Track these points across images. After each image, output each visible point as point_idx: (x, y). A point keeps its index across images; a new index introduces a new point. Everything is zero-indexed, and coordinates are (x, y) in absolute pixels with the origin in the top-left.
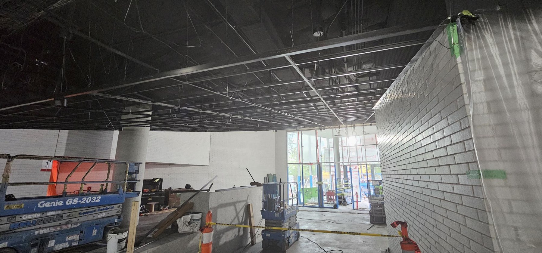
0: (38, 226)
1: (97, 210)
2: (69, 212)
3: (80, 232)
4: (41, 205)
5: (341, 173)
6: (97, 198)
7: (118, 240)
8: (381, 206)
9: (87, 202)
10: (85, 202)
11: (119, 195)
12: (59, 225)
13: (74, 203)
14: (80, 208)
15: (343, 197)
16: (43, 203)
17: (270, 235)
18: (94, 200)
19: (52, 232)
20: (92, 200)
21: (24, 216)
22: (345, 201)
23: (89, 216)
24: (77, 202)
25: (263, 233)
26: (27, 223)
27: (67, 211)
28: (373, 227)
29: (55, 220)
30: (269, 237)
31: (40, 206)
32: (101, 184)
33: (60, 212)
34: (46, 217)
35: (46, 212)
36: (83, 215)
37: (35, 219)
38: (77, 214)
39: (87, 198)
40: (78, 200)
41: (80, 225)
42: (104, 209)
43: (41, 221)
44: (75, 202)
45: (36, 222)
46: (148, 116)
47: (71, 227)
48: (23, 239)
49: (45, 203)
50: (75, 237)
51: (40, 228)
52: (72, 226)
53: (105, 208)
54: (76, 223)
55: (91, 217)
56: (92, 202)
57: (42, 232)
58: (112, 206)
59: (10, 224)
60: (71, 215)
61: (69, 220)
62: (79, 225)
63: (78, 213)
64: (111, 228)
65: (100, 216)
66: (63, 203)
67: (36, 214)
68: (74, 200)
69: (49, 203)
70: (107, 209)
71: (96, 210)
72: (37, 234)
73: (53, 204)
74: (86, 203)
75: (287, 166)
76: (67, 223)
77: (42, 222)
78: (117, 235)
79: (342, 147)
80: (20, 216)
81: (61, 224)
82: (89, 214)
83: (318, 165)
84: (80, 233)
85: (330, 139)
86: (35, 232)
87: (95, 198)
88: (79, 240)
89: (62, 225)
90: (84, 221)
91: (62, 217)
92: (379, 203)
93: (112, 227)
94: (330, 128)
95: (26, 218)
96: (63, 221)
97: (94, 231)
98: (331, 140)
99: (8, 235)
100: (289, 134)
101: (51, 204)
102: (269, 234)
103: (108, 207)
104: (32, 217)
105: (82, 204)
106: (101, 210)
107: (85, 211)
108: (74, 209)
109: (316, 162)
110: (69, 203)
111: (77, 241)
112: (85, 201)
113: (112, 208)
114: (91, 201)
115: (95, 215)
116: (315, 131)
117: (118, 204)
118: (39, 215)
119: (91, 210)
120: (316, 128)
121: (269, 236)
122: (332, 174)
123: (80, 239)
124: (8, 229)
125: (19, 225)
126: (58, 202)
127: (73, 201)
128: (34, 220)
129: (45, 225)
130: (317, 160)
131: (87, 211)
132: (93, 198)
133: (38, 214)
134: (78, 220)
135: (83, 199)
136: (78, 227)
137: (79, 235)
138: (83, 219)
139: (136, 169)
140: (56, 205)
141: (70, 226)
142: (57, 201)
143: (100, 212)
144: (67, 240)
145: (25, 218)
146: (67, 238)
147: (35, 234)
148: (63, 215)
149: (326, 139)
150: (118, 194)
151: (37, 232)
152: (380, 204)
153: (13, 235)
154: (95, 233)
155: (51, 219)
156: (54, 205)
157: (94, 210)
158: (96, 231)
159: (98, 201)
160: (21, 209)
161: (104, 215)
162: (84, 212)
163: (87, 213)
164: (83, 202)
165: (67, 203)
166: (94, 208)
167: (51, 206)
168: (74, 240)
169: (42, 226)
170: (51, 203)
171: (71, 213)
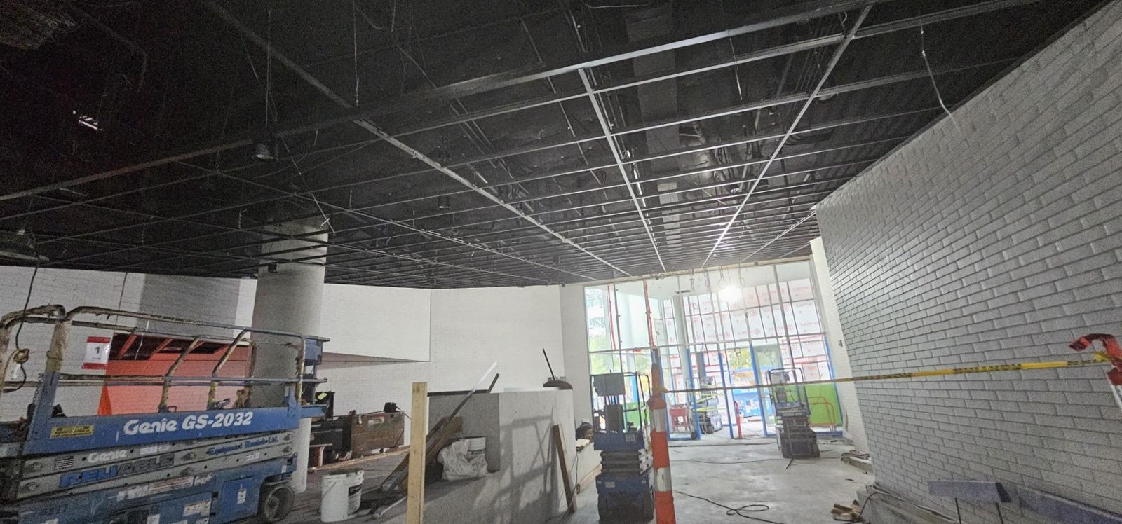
0: (120, 482)
1: (244, 446)
2: (186, 448)
3: (211, 495)
4: (131, 428)
5: (694, 369)
6: (246, 416)
7: (350, 488)
8: (802, 421)
9: (226, 424)
10: (220, 425)
11: (289, 409)
12: (168, 479)
13: (198, 427)
14: (210, 438)
15: (706, 417)
16: (137, 424)
17: (616, 484)
18: (240, 419)
19: (154, 495)
20: (235, 420)
21: (91, 455)
22: (710, 425)
23: (229, 457)
24: (204, 423)
25: (600, 482)
26: (97, 474)
27: (182, 446)
28: (793, 463)
29: (160, 467)
30: (612, 489)
31: (128, 432)
32: (239, 391)
33: (167, 448)
34: (139, 458)
35: (139, 446)
36: (215, 456)
37: (116, 462)
38: (201, 453)
39: (225, 415)
40: (208, 420)
41: (211, 479)
42: (257, 443)
43: (129, 468)
44: (201, 424)
45: (118, 470)
46: (323, 244)
47: (194, 482)
48: (93, 511)
49: (140, 424)
50: (201, 507)
51: (126, 485)
52: (197, 482)
53: (260, 439)
54: (202, 475)
55: (231, 462)
56: (236, 424)
57: (132, 493)
58: (274, 436)
59: (59, 475)
60: (192, 456)
61: (188, 468)
62: (209, 478)
63: (206, 451)
64: (273, 487)
65: (251, 458)
66: (176, 426)
67: (117, 452)
68: (200, 420)
69: (147, 425)
70: (263, 442)
71: (241, 444)
72: (122, 499)
73: (156, 427)
74: (223, 426)
75: (588, 357)
76: (184, 474)
77: (131, 470)
78: (347, 476)
79: (691, 316)
80: (83, 456)
81: (171, 476)
82: (228, 453)
83: (654, 352)
84: (213, 497)
85: (664, 302)
86: (117, 494)
87: (241, 414)
88: (212, 514)
89: (174, 478)
90: (220, 470)
91: (171, 460)
92: (796, 414)
93: (276, 485)
94: (673, 275)
95: (97, 459)
96: (176, 469)
97: (240, 493)
98: (668, 303)
99: (60, 502)
100: (588, 291)
101: (151, 428)
102: (613, 483)
103: (266, 438)
104: (108, 459)
105: (215, 428)
106: (253, 444)
107: (220, 447)
108: (199, 439)
109: (649, 346)
110: (188, 425)
111: (205, 517)
112: (222, 422)
113: (275, 440)
114: (233, 422)
115: (240, 455)
116: (642, 282)
117: (284, 431)
118: (122, 454)
119: (232, 445)
120: (644, 276)
121: (614, 486)
122: (673, 372)
123: (212, 512)
124: (56, 488)
125: (80, 477)
126: (167, 422)
127: (196, 421)
128: (113, 465)
129: (139, 478)
130: (651, 343)
131: (223, 445)
132: (237, 415)
133: (122, 452)
134: (206, 467)
135: (217, 417)
136: (208, 483)
137: (209, 503)
138: (216, 464)
139: (317, 354)
140: (163, 430)
141: (190, 480)
142: (165, 419)
143: (250, 448)
144: (185, 515)
145: (94, 462)
146: (186, 509)
147: (118, 500)
148: (173, 455)
149: (657, 300)
150: (285, 409)
151: (121, 494)
152: (801, 416)
153: (71, 501)
154: (242, 497)
155: (150, 464)
156: (158, 430)
157: (238, 443)
158: (245, 493)
159: (247, 422)
160: (88, 437)
161: (257, 456)
162: (217, 447)
163: (224, 450)
164: (217, 425)
165: (185, 427)
166: (238, 439)
167: (152, 431)
168: (200, 514)
169: (130, 480)
170: (151, 423)
171: (190, 451)
